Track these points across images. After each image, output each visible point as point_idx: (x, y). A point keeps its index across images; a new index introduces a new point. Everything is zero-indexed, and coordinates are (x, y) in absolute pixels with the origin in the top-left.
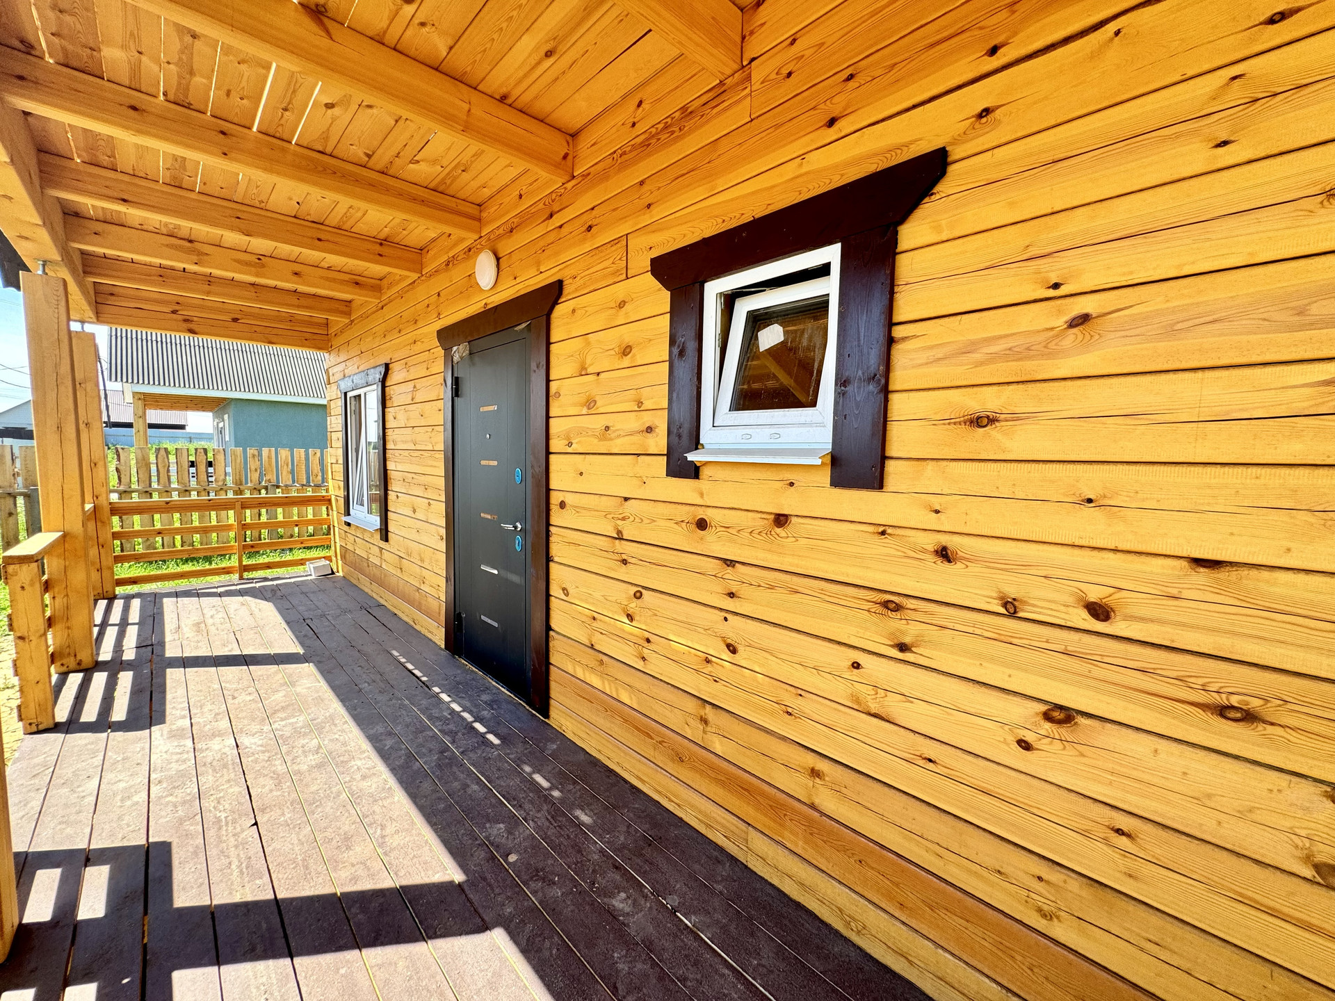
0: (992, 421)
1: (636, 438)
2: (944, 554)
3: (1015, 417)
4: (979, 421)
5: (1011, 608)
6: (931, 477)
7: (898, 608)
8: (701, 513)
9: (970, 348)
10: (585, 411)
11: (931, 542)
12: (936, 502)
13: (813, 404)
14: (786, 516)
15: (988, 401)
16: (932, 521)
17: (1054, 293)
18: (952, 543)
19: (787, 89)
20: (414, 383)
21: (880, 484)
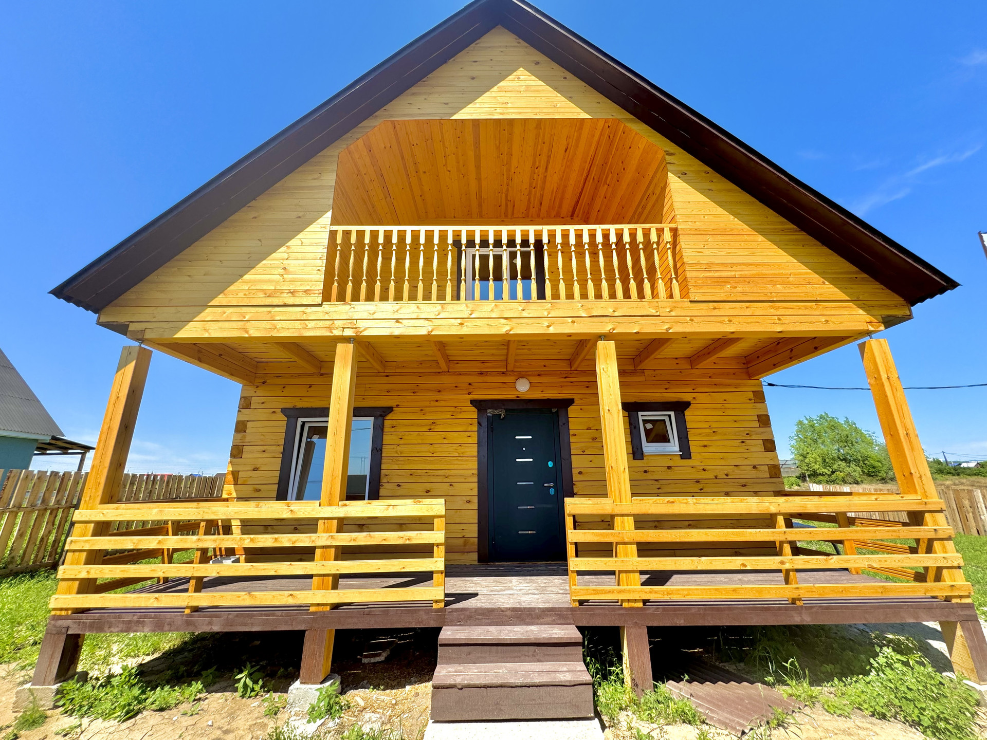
0: (706, 446)
2: (704, 470)
3: (710, 446)
5: (716, 477)
6: (699, 456)
7: (699, 482)
8: (645, 469)
9: (700, 434)
10: (591, 441)
11: (702, 468)
12: (701, 460)
13: (670, 442)
14: (670, 467)
15: (705, 443)
16: (702, 464)
17: (710, 427)
18: (705, 467)
19: (654, 379)
20: (432, 421)
21: (690, 458)
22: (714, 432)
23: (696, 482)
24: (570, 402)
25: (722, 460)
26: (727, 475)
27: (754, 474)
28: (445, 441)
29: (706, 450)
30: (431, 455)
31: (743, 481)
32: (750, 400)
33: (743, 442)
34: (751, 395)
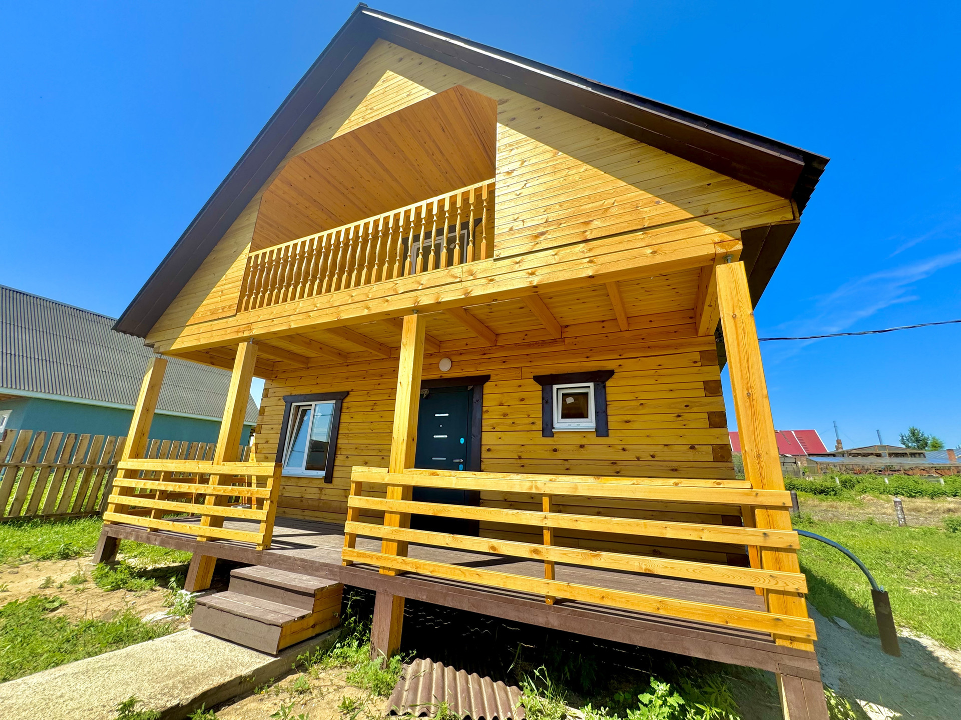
0: (629, 422)
1: (528, 426)
2: (624, 450)
3: (634, 421)
4: (627, 422)
5: (638, 459)
6: (619, 434)
7: (615, 463)
8: (555, 447)
9: (623, 407)
10: (502, 417)
11: (621, 447)
12: (621, 438)
13: (588, 417)
14: (584, 445)
15: (628, 418)
16: (621, 443)
17: (637, 399)
18: (625, 447)
19: (575, 347)
20: (374, 402)
21: (607, 436)
22: (642, 404)
23: (612, 463)
24: (486, 378)
25: (648, 438)
26: (653, 456)
27: (691, 455)
28: (382, 420)
29: (627, 426)
30: (371, 432)
31: (674, 465)
32: (695, 362)
33: (679, 416)
34: (697, 357)
